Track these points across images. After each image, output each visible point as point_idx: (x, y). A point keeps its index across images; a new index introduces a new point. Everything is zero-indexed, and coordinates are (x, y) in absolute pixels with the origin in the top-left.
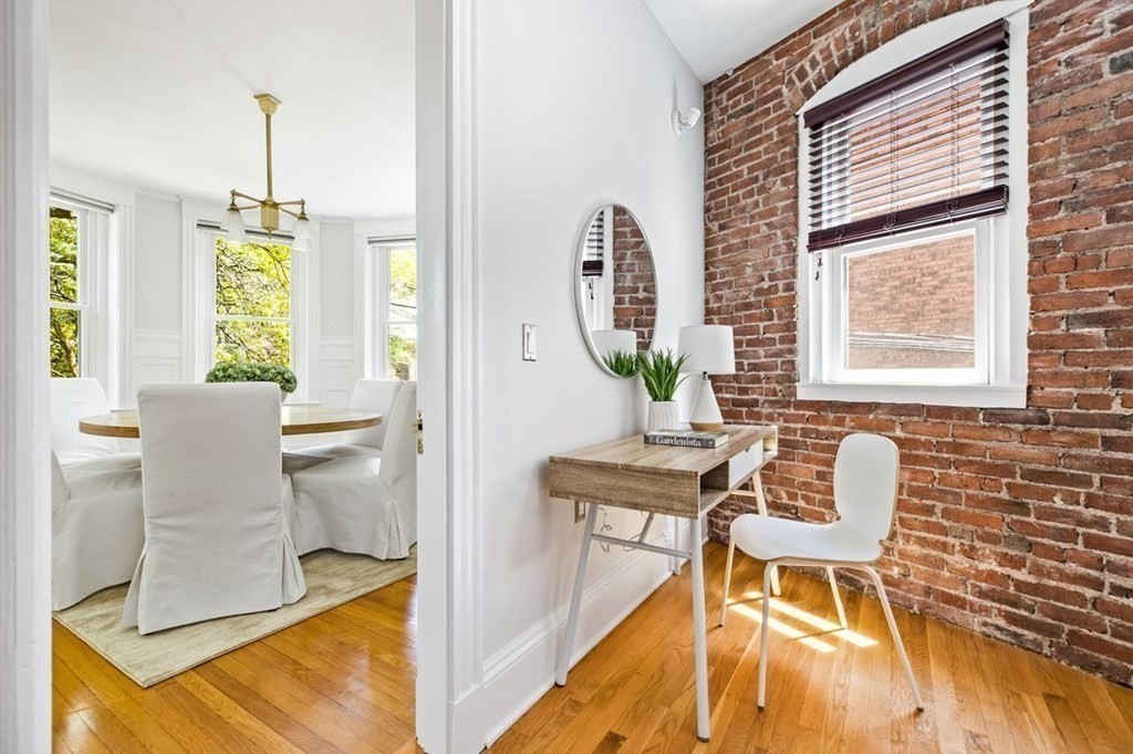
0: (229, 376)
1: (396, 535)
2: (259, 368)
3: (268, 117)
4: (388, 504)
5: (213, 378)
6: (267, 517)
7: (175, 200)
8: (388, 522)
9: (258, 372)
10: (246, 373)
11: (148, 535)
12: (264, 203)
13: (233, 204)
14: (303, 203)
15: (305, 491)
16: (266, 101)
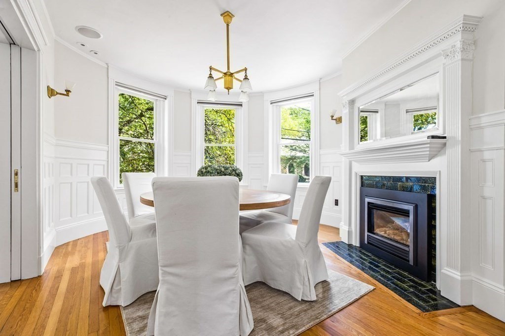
0: (208, 172)
1: (307, 283)
2: (223, 167)
3: (228, 25)
4: (302, 261)
5: (201, 173)
6: (230, 272)
7: (189, 92)
8: (303, 275)
9: (223, 169)
10: (217, 170)
11: (160, 278)
12: (225, 74)
13: (211, 74)
14: (246, 70)
15: (248, 244)
16: (227, 15)
